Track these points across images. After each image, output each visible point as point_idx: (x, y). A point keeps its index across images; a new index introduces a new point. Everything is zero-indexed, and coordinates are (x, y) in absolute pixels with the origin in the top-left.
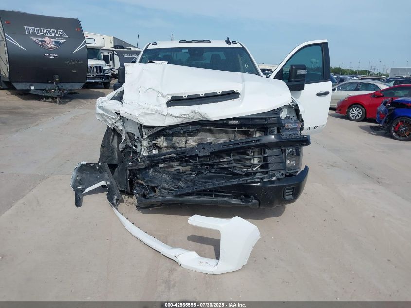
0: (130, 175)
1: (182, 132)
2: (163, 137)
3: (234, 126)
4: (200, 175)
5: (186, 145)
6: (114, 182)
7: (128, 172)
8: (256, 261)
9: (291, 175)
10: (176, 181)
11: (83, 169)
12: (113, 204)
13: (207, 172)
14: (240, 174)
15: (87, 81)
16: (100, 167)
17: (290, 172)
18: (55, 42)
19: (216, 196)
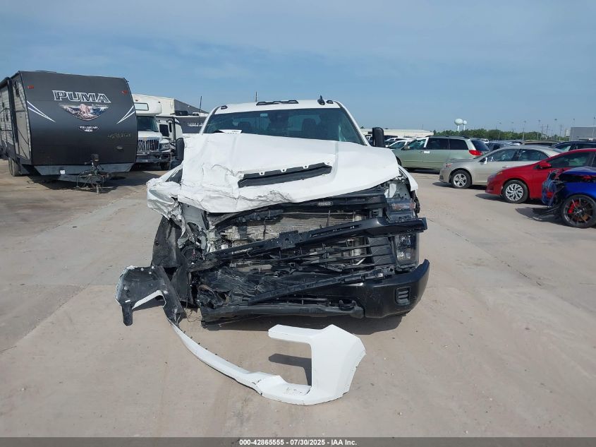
0: (192, 279)
1: (259, 219)
2: (234, 228)
3: (325, 209)
4: (285, 276)
5: (264, 236)
6: (173, 290)
7: (190, 276)
8: (359, 388)
9: (404, 271)
10: (252, 284)
11: (131, 276)
12: (172, 320)
13: (293, 270)
14: (336, 272)
15: (138, 161)
16: (154, 271)
17: (402, 267)
18: (94, 110)
19: (306, 302)
